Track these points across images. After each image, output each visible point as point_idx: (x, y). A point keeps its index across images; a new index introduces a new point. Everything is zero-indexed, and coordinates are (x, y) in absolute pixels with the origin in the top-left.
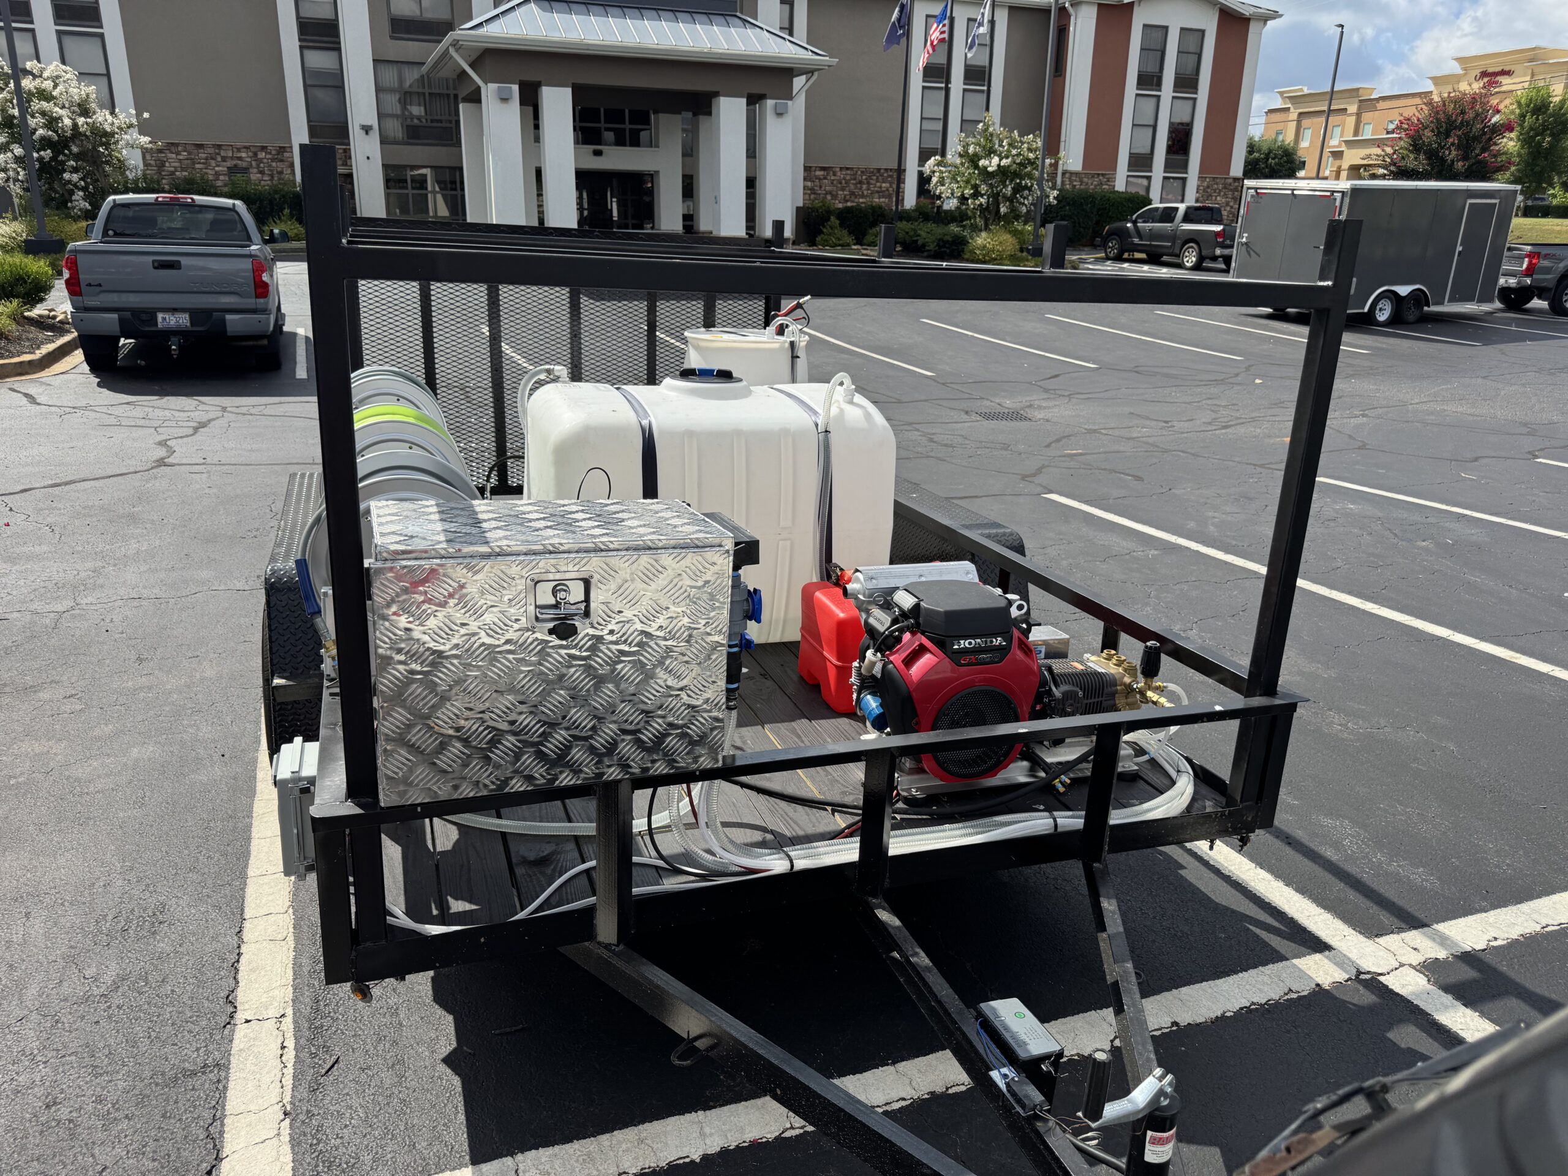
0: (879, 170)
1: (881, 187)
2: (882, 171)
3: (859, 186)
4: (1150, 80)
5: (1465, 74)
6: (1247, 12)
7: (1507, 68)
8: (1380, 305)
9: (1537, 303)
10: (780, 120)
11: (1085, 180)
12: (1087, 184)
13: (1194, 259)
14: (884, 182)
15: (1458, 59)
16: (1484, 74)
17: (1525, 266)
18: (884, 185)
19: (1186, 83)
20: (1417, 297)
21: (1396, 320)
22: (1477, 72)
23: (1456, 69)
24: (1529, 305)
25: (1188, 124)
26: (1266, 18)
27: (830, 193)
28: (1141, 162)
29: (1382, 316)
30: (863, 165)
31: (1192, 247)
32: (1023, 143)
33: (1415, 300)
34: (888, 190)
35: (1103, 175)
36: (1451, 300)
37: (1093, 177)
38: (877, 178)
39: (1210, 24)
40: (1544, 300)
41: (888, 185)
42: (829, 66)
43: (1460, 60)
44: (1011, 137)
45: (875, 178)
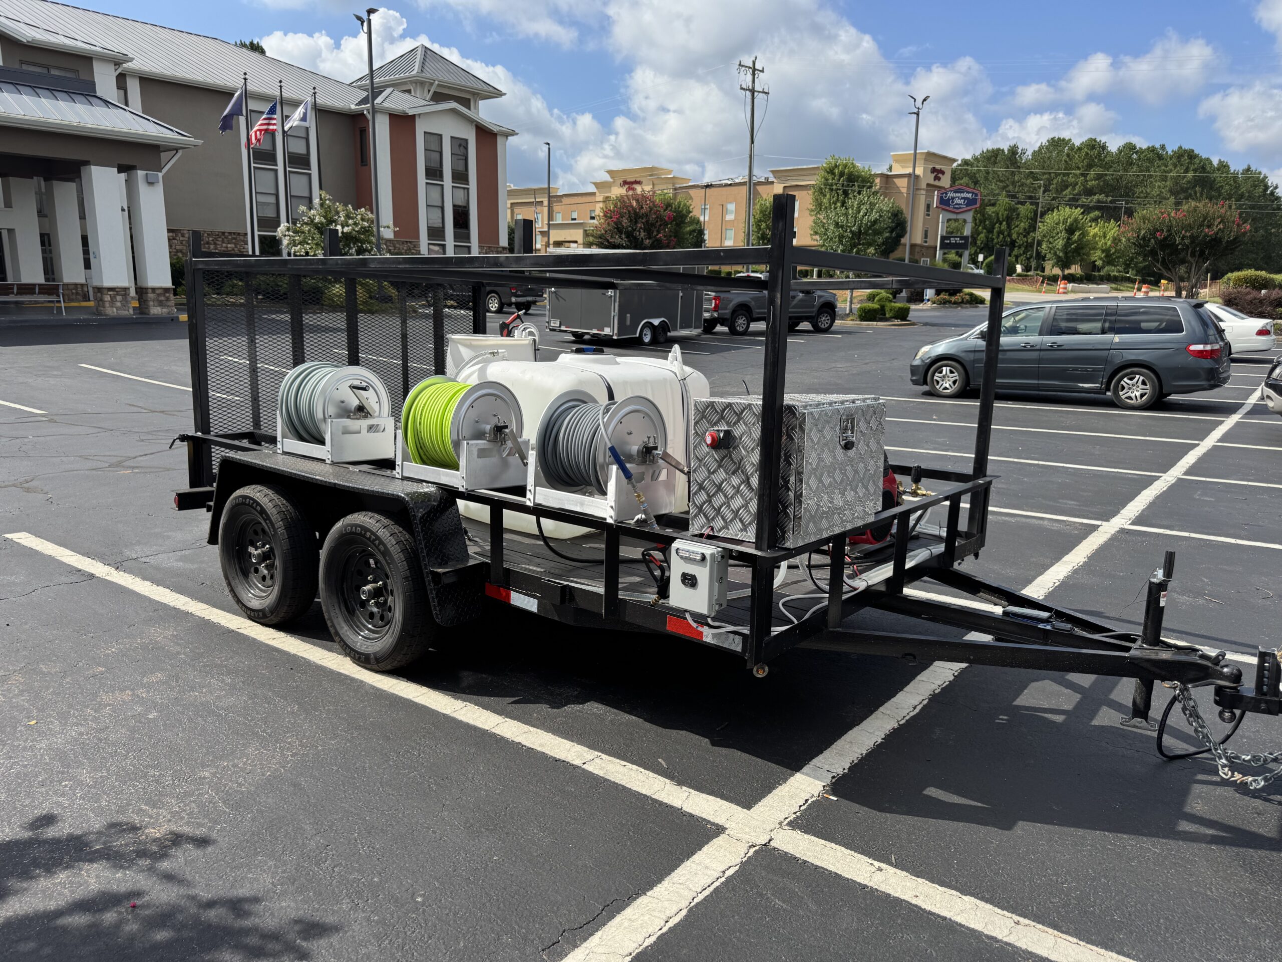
0: (223, 233)
1: (227, 247)
2: (226, 234)
3: (207, 246)
4: (434, 173)
5: (614, 182)
6: (495, 129)
7: (638, 180)
8: (645, 332)
9: (719, 328)
10: (151, 188)
11: (397, 245)
12: (399, 249)
13: (497, 305)
14: (229, 243)
15: (608, 172)
16: (625, 183)
17: (713, 305)
18: (229, 245)
19: (460, 177)
20: (664, 327)
21: (654, 342)
22: (621, 181)
23: (607, 178)
24: (715, 330)
25: (465, 207)
26: (508, 134)
27: (181, 251)
28: (436, 233)
29: (647, 339)
30: (209, 229)
31: (494, 297)
32: (357, 215)
33: (662, 328)
34: (233, 250)
35: (410, 242)
36: (682, 327)
37: (403, 243)
38: (223, 240)
39: (471, 136)
40: (726, 326)
41: (233, 246)
42: (195, 146)
43: (610, 172)
44: (347, 210)
45: (220, 239)
